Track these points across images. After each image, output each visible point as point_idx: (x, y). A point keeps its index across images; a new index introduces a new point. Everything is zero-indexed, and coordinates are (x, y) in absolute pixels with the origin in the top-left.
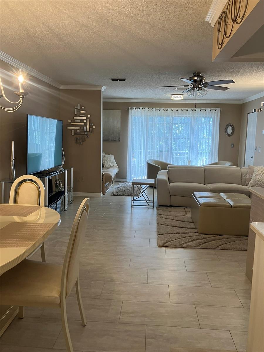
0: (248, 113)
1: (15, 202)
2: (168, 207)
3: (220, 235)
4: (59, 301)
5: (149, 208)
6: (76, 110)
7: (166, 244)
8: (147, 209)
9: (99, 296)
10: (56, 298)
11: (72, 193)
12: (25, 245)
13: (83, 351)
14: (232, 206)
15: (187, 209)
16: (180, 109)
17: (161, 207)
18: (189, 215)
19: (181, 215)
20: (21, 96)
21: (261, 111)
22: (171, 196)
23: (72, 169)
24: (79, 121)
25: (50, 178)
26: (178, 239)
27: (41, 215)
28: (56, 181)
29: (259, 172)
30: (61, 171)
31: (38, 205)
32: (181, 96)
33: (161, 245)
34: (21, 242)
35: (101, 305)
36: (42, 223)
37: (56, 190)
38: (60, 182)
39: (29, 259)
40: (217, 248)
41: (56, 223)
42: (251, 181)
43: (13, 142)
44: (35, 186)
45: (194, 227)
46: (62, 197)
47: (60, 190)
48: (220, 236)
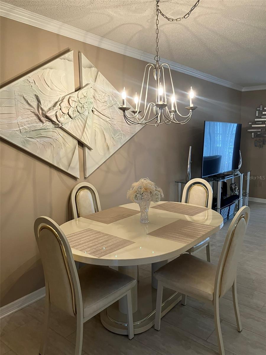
1: (186, 202)
4: (213, 298)
6: (257, 112)
9: (261, 309)
10: (210, 294)
11: (247, 198)
12: (186, 241)
13: (234, 354)
20: (191, 110)
23: (249, 173)
24: (261, 123)
25: (225, 181)
27: (209, 217)
28: (232, 184)
30: (237, 175)
31: (206, 207)
34: (183, 238)
35: (261, 318)
36: (209, 224)
37: (231, 194)
38: (235, 186)
39: (194, 255)
41: (217, 226)
43: (191, 147)
44: (205, 189)
46: (236, 202)
47: (235, 194)
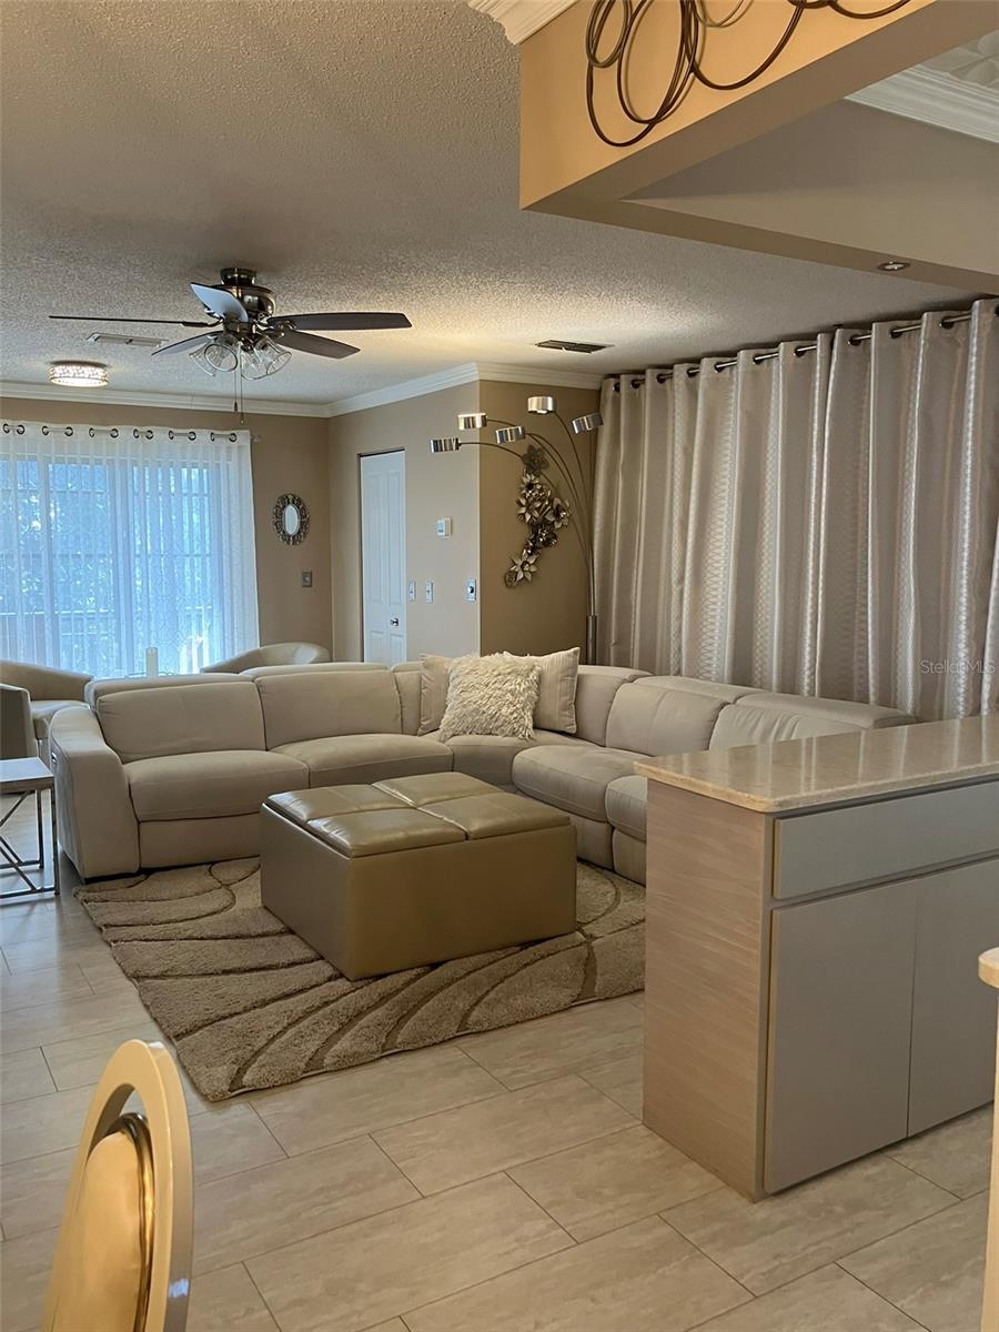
0: (361, 456)
2: (132, 880)
3: (434, 966)
5: (32, 903)
7: (247, 1078)
8: (25, 909)
14: (467, 837)
15: (225, 873)
16: (81, 431)
17: (96, 885)
18: (249, 898)
19: (215, 906)
21: (457, 449)
22: (143, 826)
26: (280, 1033)
29: (470, 677)
32: (99, 371)
33: (222, 1092)
40: (465, 1030)
42: (446, 716)
45: (309, 954)
48: (438, 971)
